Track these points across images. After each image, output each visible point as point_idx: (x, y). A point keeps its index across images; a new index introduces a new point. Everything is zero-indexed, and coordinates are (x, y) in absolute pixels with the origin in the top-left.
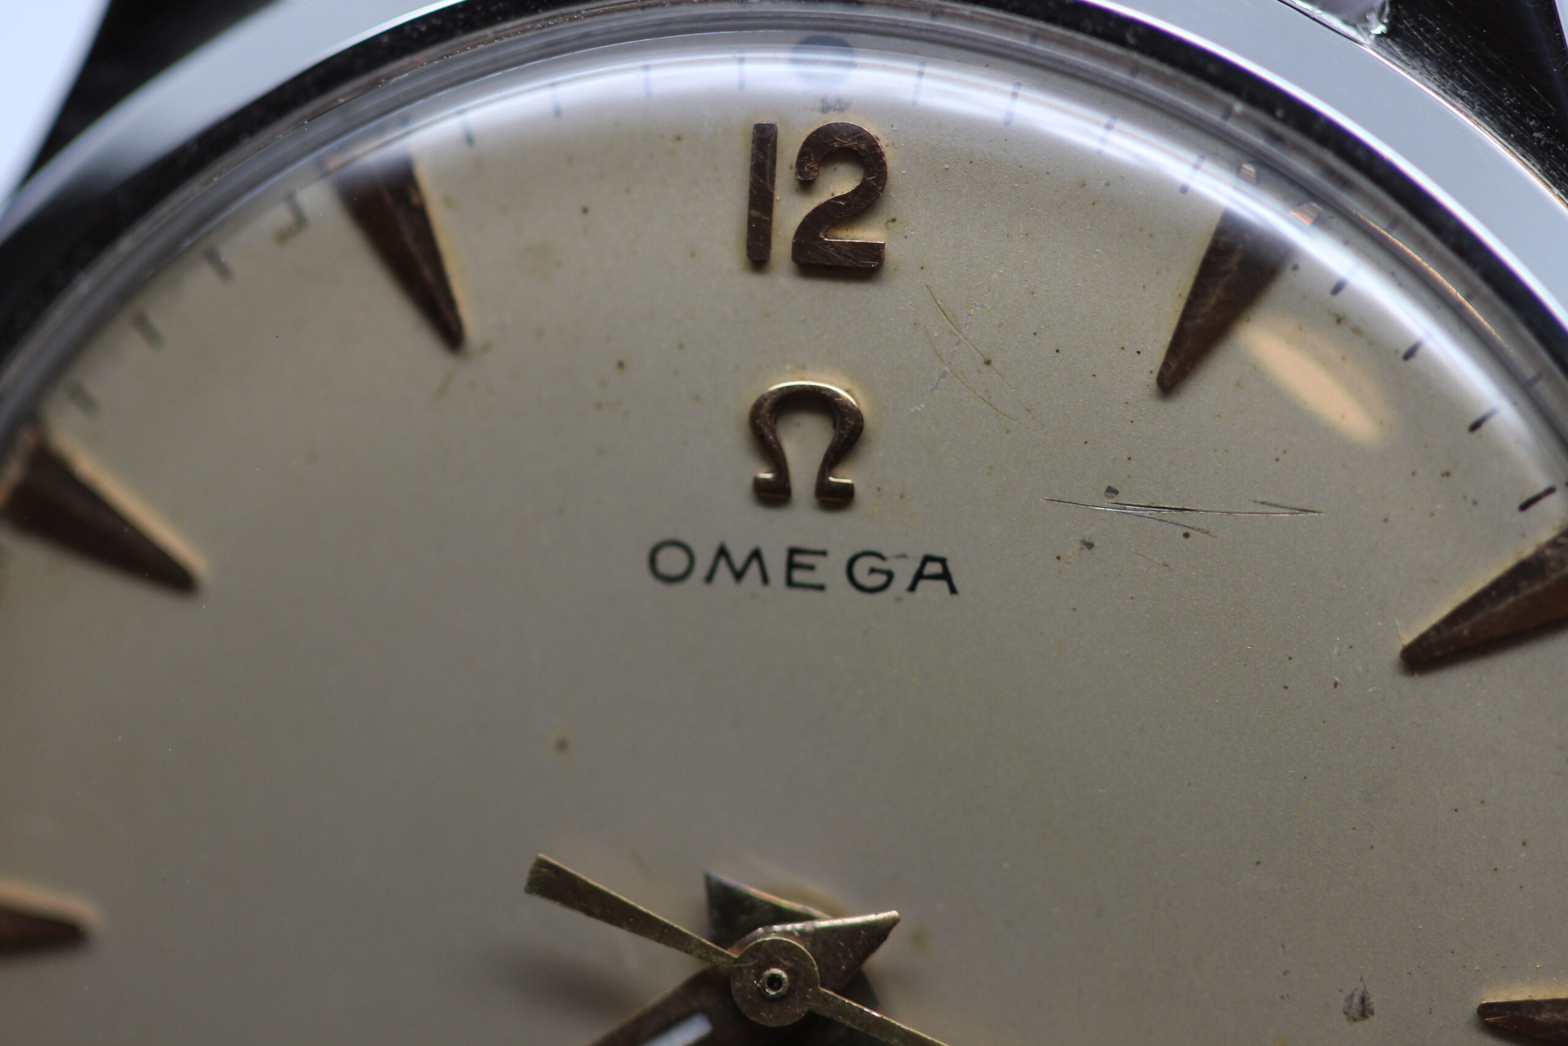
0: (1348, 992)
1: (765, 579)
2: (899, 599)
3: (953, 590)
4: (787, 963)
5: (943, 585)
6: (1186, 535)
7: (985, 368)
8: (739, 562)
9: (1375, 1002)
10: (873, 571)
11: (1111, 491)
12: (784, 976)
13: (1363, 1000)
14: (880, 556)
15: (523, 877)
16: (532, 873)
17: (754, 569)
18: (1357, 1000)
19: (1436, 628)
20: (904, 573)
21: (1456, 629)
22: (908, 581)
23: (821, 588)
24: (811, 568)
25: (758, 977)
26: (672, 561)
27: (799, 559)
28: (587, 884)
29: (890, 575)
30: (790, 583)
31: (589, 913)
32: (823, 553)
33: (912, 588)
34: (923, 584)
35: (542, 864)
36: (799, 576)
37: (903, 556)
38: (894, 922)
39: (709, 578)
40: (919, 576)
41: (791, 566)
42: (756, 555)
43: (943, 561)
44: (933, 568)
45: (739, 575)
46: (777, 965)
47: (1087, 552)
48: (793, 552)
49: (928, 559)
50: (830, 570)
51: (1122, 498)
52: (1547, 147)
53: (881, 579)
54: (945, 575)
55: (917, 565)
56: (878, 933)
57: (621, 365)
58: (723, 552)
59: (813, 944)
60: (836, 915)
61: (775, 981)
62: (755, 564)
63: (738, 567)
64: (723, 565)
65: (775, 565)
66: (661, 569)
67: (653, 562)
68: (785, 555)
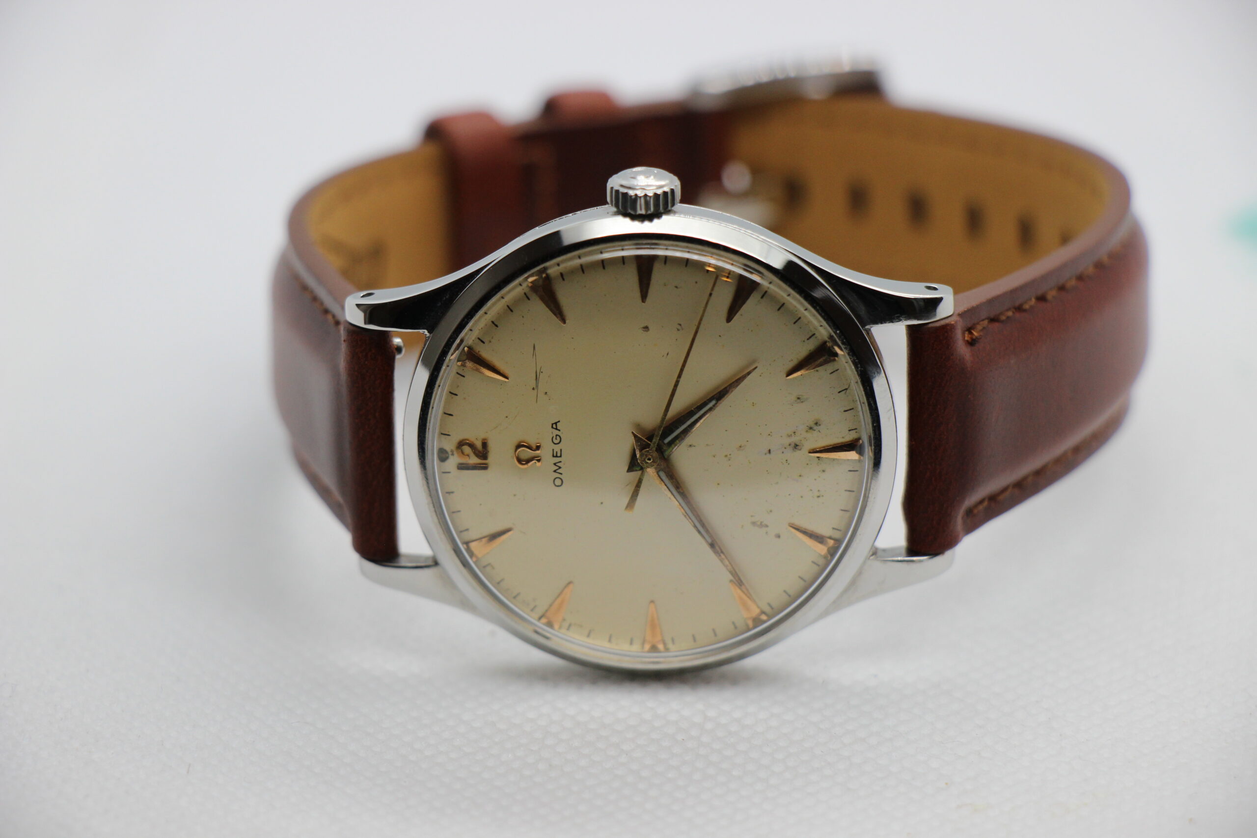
0: (642, 332)
1: (560, 462)
2: (562, 433)
3: (559, 421)
4: (644, 456)
5: (558, 424)
6: (542, 372)
9: (644, 325)
10: (556, 439)
11: (534, 389)
12: (647, 457)
13: (644, 328)
14: (553, 437)
15: (629, 512)
16: (628, 510)
17: (559, 464)
18: (644, 330)
20: (556, 432)
22: (558, 431)
23: (561, 450)
24: (557, 452)
25: (648, 463)
26: (558, 482)
27: (555, 455)
29: (557, 435)
30: (561, 456)
32: (553, 450)
33: (559, 430)
34: (558, 428)
35: (626, 508)
36: (559, 455)
37: (552, 433)
39: (561, 474)
40: (556, 429)
41: (557, 456)
42: (555, 464)
43: (553, 424)
44: (554, 426)
45: (560, 468)
47: (548, 393)
48: (553, 456)
49: (552, 427)
50: (557, 448)
51: (535, 387)
53: (558, 437)
54: (556, 423)
55: (554, 430)
58: (555, 471)
61: (649, 459)
62: (557, 464)
63: (557, 468)
64: (557, 471)
65: (557, 460)
66: (560, 484)
67: (558, 486)
68: (554, 458)
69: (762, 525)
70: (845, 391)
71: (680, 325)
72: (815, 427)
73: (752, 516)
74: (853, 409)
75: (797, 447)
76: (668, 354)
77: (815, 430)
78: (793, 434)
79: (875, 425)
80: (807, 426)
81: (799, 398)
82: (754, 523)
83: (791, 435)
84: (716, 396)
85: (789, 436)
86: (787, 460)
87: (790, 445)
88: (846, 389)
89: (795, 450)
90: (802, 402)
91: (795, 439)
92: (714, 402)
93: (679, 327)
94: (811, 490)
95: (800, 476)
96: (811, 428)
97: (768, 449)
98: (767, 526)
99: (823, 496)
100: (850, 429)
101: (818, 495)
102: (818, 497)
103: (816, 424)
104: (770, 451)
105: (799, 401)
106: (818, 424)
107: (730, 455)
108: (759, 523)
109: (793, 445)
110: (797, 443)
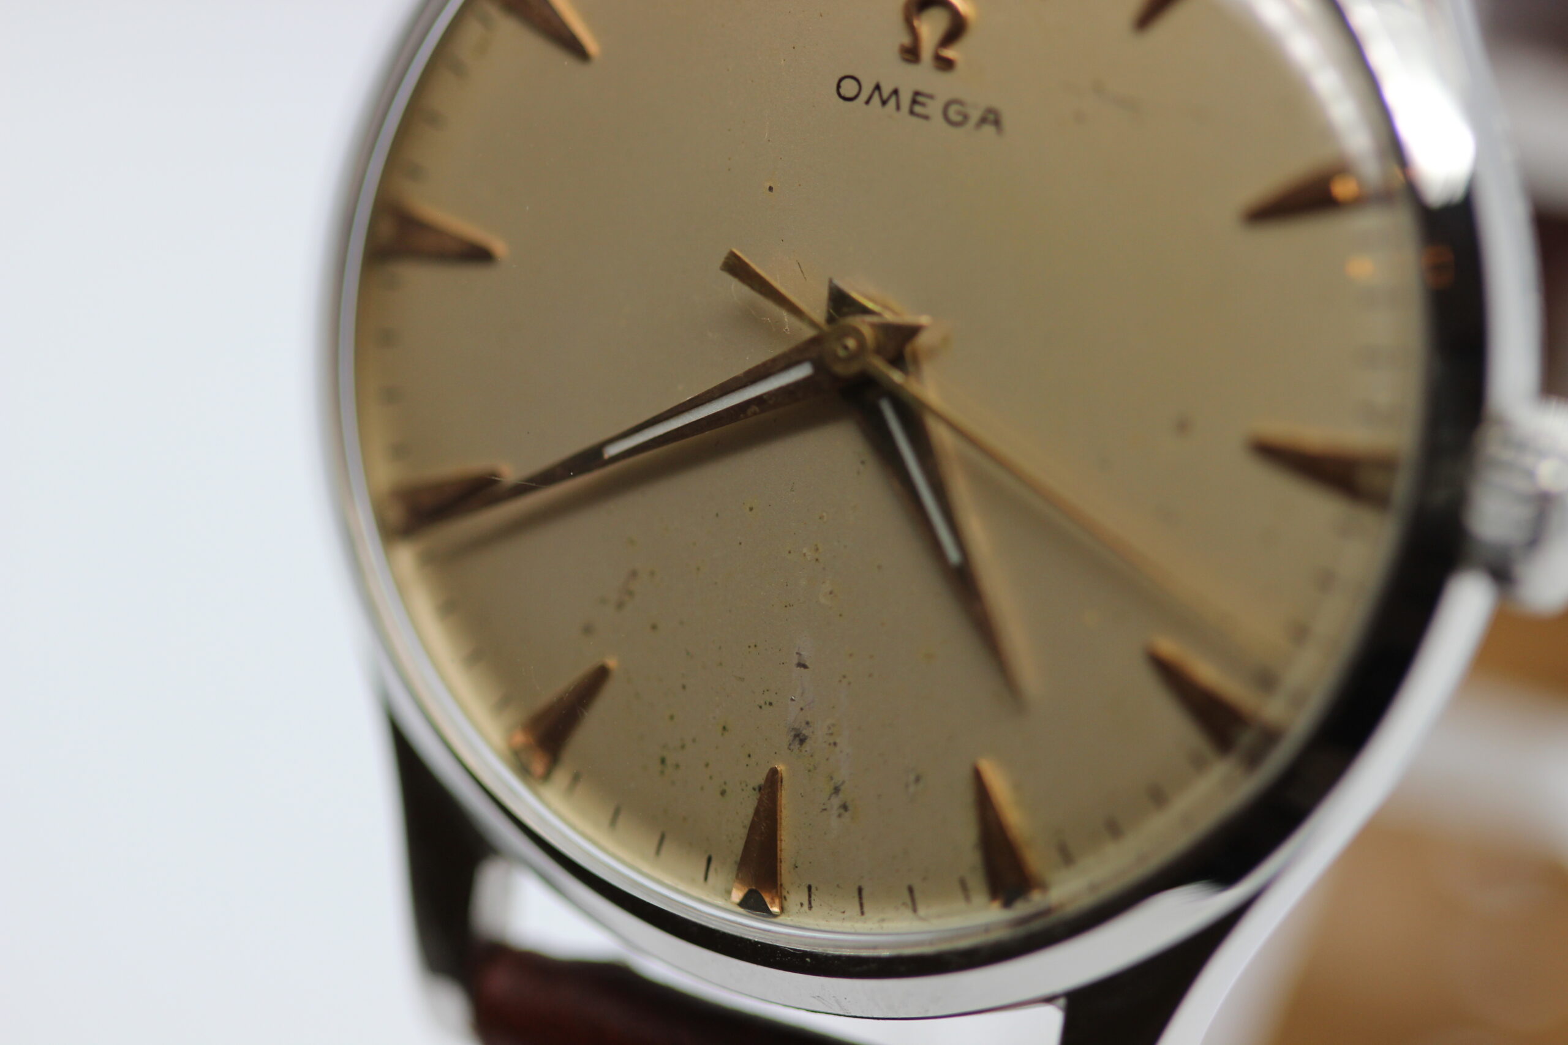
0: (1177, 414)
1: (898, 107)
2: (967, 132)
3: (1000, 132)
4: (856, 338)
5: (995, 127)
8: (885, 95)
10: (958, 112)
12: (853, 345)
13: (1184, 423)
14: (963, 104)
15: (720, 260)
16: (727, 258)
17: (892, 102)
18: (1181, 422)
19: (1270, 200)
20: (975, 115)
21: (1281, 203)
22: (976, 122)
23: (928, 118)
24: (924, 105)
25: (838, 343)
26: (849, 88)
27: (920, 99)
28: (754, 271)
29: (967, 117)
30: (912, 112)
32: (933, 97)
33: (977, 127)
34: (984, 126)
35: (733, 255)
36: (918, 109)
37: (976, 107)
39: (867, 102)
40: (983, 120)
41: (914, 102)
42: (896, 92)
43: (997, 113)
44: (991, 117)
45: (884, 103)
46: (851, 339)
48: (917, 93)
49: (989, 110)
50: (934, 108)
53: (958, 118)
54: (997, 122)
55: (982, 114)
56: (915, 329)
58: (878, 87)
59: (872, 330)
61: (846, 347)
62: (894, 97)
63: (885, 97)
64: (876, 95)
65: (906, 98)
66: (842, 91)
67: (839, 86)
68: (912, 94)
69: (625, 594)
70: (911, 904)
72: (836, 802)
73: (654, 574)
74: (862, 912)
75: (797, 742)
77: (830, 798)
78: (831, 739)
79: (808, 960)
80: (843, 782)
81: (918, 779)
82: (633, 574)
83: (831, 734)
84: (971, 566)
85: (830, 729)
86: (771, 704)
87: (807, 723)
88: (915, 909)
89: (793, 733)
90: (907, 786)
91: (819, 737)
92: (954, 556)
94: (683, 747)
95: (724, 728)
96: (837, 790)
97: (808, 663)
98: (620, 605)
99: (663, 773)
100: (813, 889)
101: (667, 763)
102: (663, 761)
103: (845, 807)
104: (802, 665)
105: (912, 777)
106: (842, 811)
107: (817, 560)
108: (632, 588)
109: (805, 732)
110: (807, 746)
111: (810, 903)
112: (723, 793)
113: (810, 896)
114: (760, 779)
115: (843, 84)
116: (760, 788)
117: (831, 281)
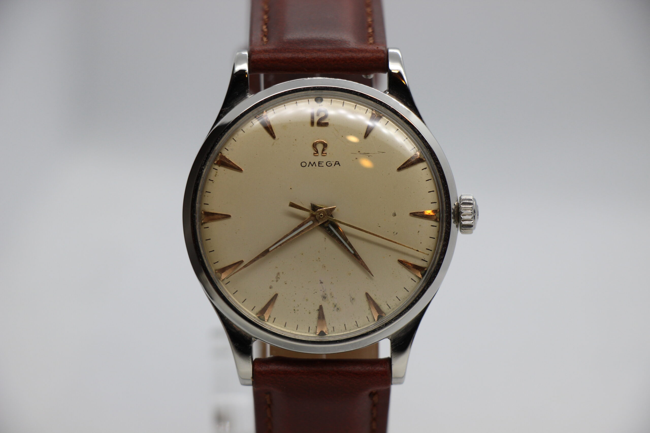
1: (316, 166)
2: (333, 167)
3: (340, 165)
4: (323, 213)
5: (339, 165)
6: (369, 157)
7: (342, 137)
9: (396, 214)
10: (329, 164)
11: (359, 152)
12: (323, 215)
13: (395, 214)
14: (330, 162)
15: (288, 204)
16: (289, 204)
18: (394, 214)
19: (401, 166)
20: (333, 164)
21: (404, 166)
23: (323, 166)
24: (322, 164)
25: (319, 215)
26: (304, 164)
27: (320, 163)
28: (297, 205)
29: (332, 164)
30: (319, 166)
31: (297, 208)
32: (323, 162)
33: (335, 166)
34: (336, 165)
35: (291, 203)
36: (320, 165)
37: (333, 162)
38: (336, 207)
39: (309, 166)
40: (335, 164)
41: (319, 164)
42: (314, 163)
43: (338, 162)
44: (337, 163)
45: (312, 166)
46: (322, 213)
47: (356, 159)
48: (319, 162)
49: (336, 162)
50: (324, 164)
51: (360, 152)
52: (410, 106)
53: (330, 165)
54: (339, 164)
55: (335, 163)
56: (334, 209)
57: (296, 140)
58: (310, 163)
59: (326, 211)
60: (327, 207)
61: (321, 215)
62: (314, 164)
63: (312, 164)
64: (310, 164)
65: (317, 164)
68: (318, 162)
69: (278, 278)
70: (356, 325)
71: (397, 234)
72: (336, 308)
73: (283, 273)
74: (346, 329)
75: (324, 298)
76: (379, 227)
77: (334, 308)
78: (332, 296)
80: (336, 304)
81: (353, 299)
82: (279, 274)
83: (331, 295)
84: (356, 253)
85: (331, 294)
86: (316, 292)
87: (325, 294)
88: (357, 326)
89: (323, 297)
90: (351, 301)
91: (329, 296)
92: (353, 252)
93: (395, 233)
94: (298, 306)
95: (307, 300)
96: (335, 306)
97: (323, 282)
98: (277, 281)
99: (295, 312)
100: (334, 327)
101: (295, 310)
102: (294, 310)
103: (338, 309)
104: (321, 283)
105: (352, 299)
106: (337, 310)
107: (320, 261)
108: (279, 277)
109: (325, 296)
110: (326, 298)
111: (334, 330)
112: (310, 313)
113: (334, 329)
114: (318, 308)
115: (302, 164)
116: (318, 310)
117: (311, 204)
